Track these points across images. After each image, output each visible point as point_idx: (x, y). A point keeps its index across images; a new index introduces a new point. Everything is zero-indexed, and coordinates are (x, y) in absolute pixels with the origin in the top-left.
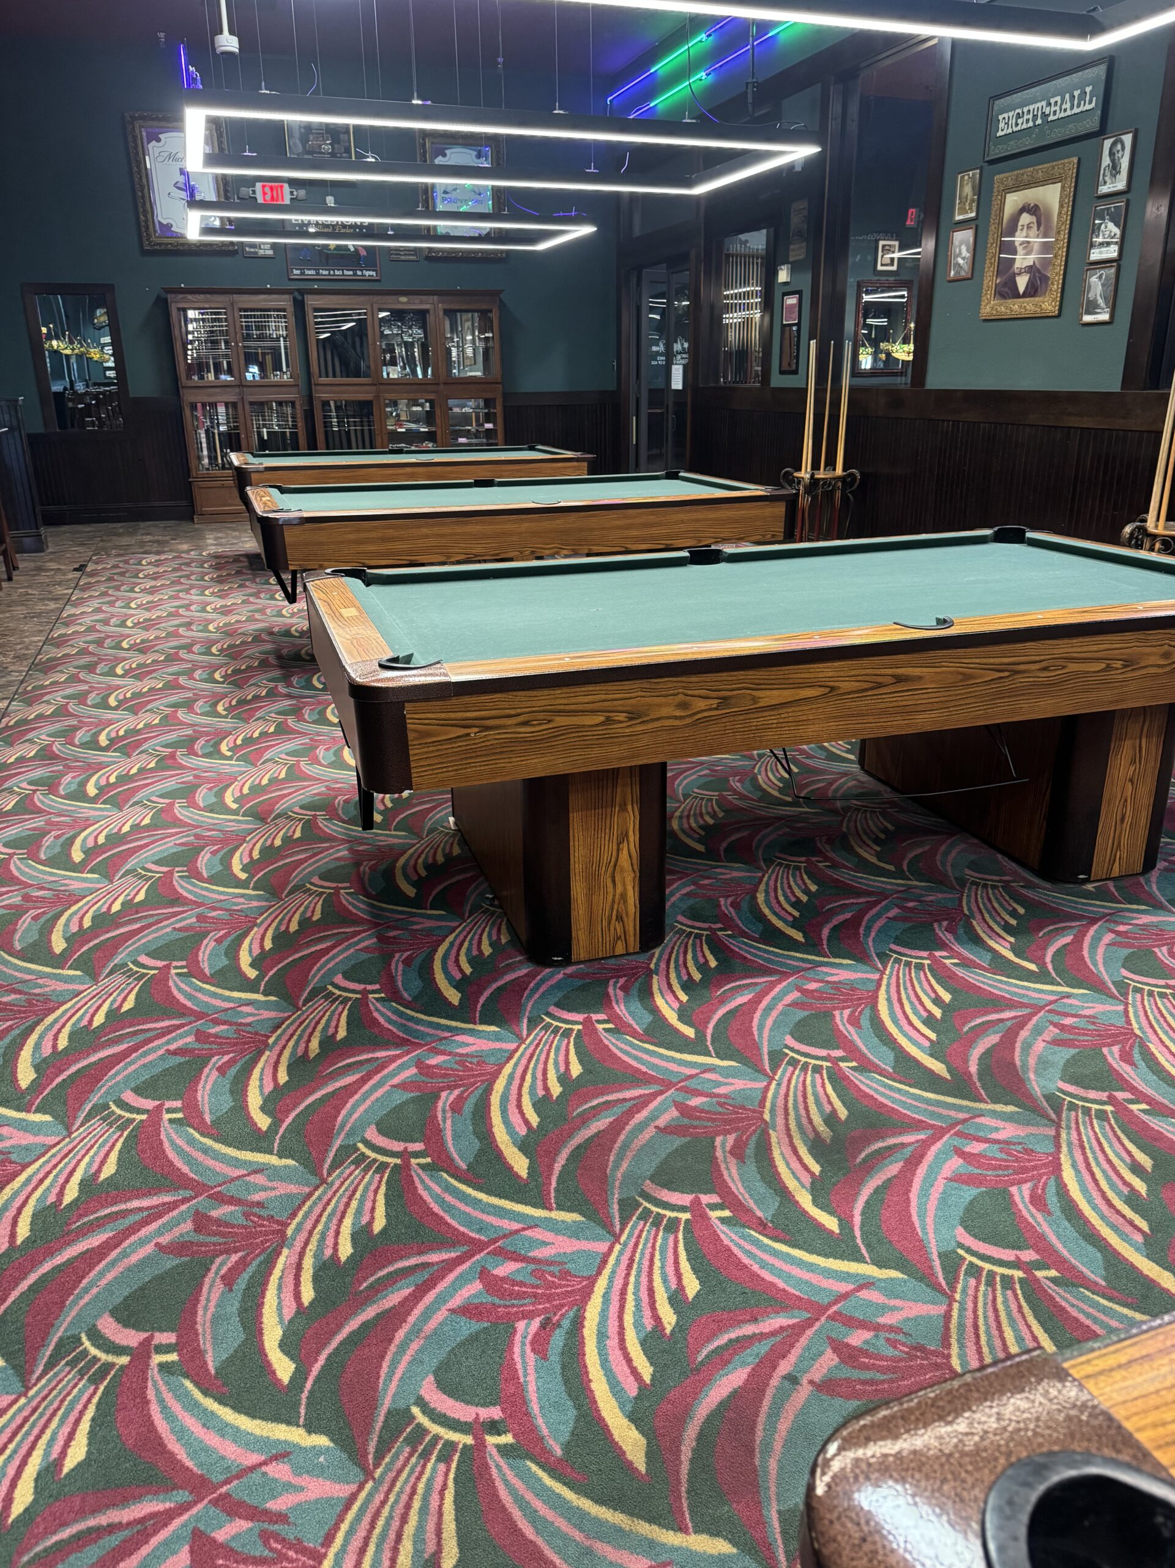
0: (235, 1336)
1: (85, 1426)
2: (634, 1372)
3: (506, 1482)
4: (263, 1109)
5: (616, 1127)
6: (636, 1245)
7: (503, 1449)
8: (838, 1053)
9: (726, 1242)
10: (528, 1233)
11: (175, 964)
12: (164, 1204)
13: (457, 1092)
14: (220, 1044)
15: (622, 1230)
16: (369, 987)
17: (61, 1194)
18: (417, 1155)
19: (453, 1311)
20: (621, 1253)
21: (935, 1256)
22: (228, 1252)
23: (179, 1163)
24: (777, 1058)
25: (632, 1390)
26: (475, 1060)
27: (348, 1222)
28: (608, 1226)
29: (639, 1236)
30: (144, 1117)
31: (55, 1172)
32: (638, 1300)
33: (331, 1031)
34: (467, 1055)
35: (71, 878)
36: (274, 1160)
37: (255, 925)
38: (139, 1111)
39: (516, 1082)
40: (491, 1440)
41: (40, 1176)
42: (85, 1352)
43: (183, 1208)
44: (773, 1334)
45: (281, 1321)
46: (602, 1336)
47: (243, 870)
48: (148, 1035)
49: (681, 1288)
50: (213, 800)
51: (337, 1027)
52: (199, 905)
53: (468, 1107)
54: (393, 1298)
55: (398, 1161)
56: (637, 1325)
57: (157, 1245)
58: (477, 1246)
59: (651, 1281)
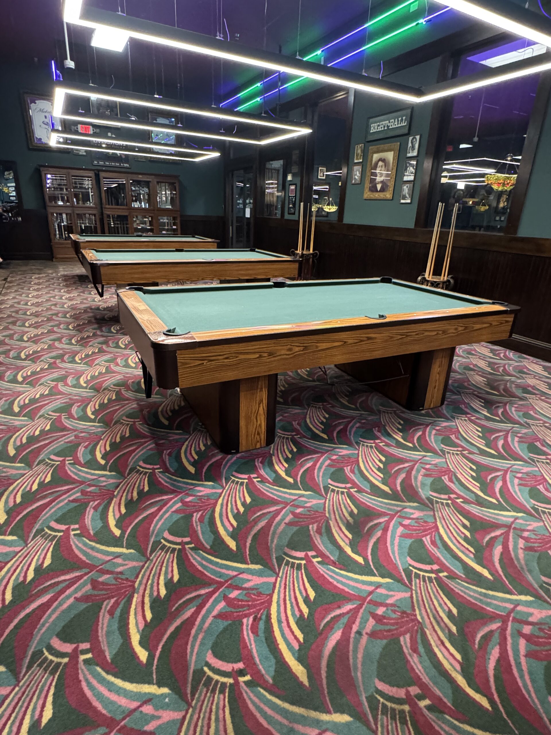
0: (118, 641)
1: (50, 699)
2: (296, 637)
3: (250, 699)
4: (116, 526)
5: (269, 525)
6: (286, 577)
7: (246, 683)
8: (349, 485)
9: (322, 572)
10: (241, 576)
11: (67, 459)
12: (76, 577)
13: (200, 513)
14: (93, 496)
15: (279, 571)
16: (155, 467)
17: (25, 576)
18: (188, 543)
19: (215, 617)
20: (281, 581)
21: (402, 571)
22: (109, 598)
23: (81, 556)
24: (326, 489)
25: (296, 647)
26: (206, 498)
27: (162, 578)
28: (273, 569)
29: (287, 573)
30: (62, 534)
31: (21, 565)
32: (291, 603)
33: (141, 488)
34: (202, 496)
35: (14, 420)
36: (124, 550)
37: (101, 439)
38: (59, 531)
39: (225, 507)
40: (241, 679)
41: (14, 568)
42: (46, 658)
43: (85, 578)
44: (348, 613)
45: (138, 631)
46: (279, 622)
47: (92, 414)
48: (59, 493)
49: (308, 596)
50: (75, 382)
51: (144, 486)
52: (75, 431)
53: (206, 520)
54: (188, 613)
55: (180, 547)
56: (293, 614)
57: (75, 598)
58: (220, 585)
59: (295, 593)
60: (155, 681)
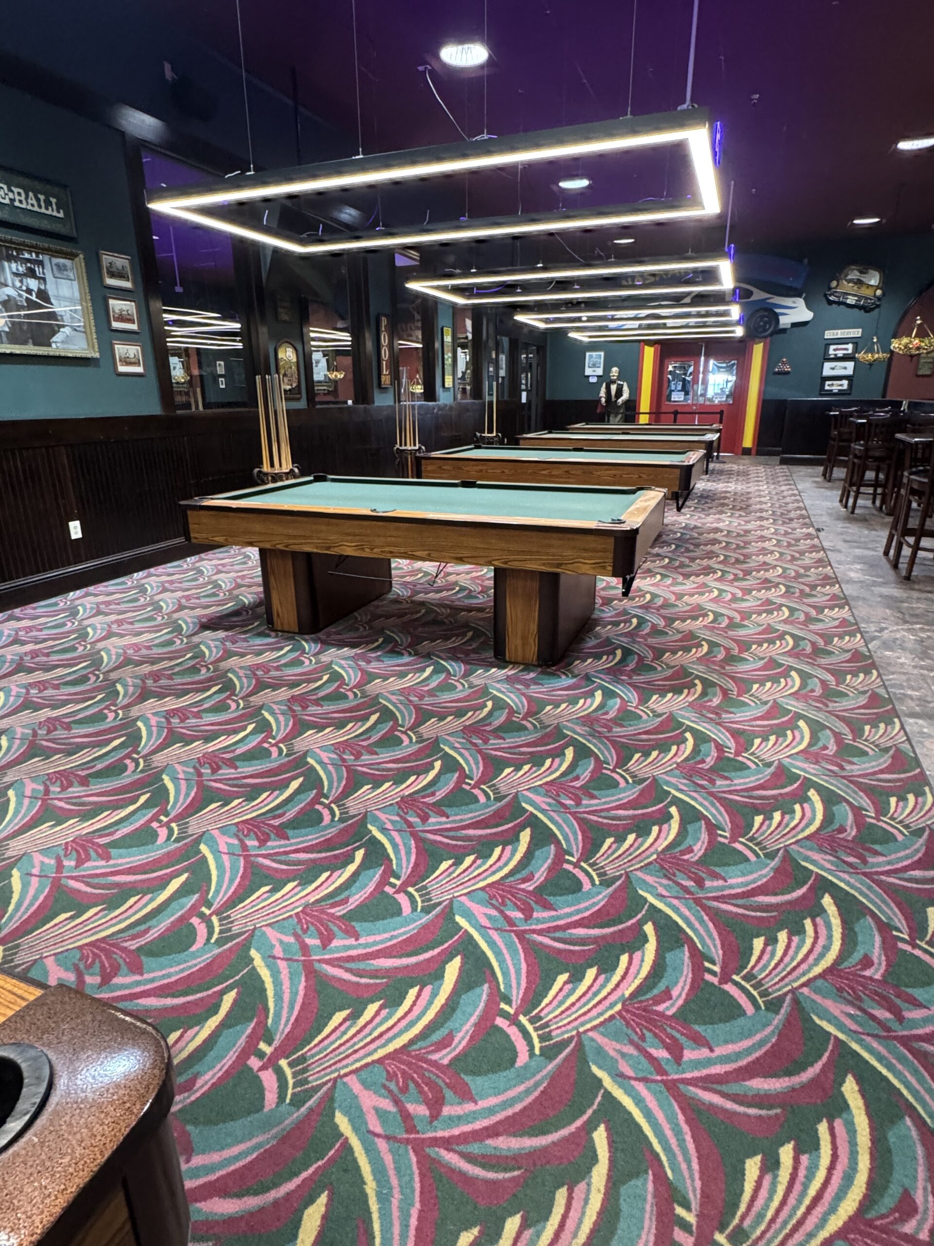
60: (602, 1091)
